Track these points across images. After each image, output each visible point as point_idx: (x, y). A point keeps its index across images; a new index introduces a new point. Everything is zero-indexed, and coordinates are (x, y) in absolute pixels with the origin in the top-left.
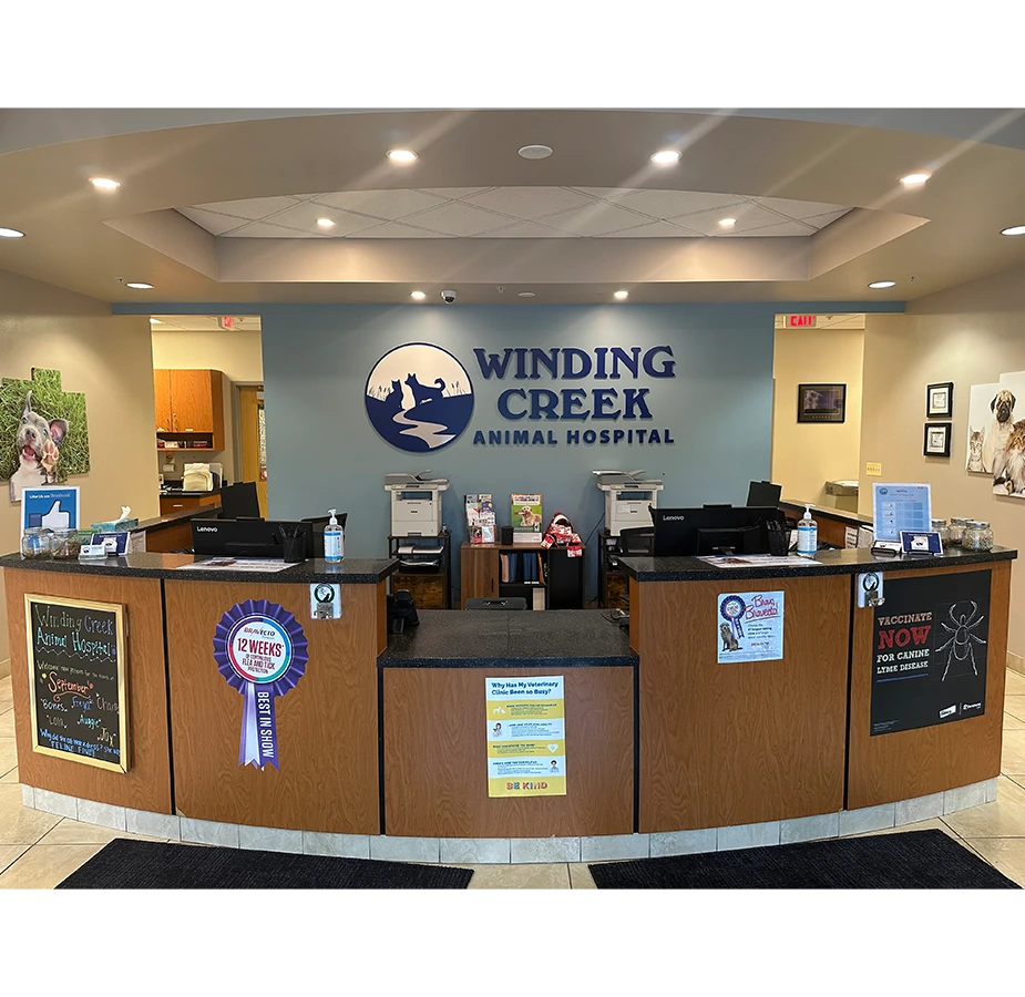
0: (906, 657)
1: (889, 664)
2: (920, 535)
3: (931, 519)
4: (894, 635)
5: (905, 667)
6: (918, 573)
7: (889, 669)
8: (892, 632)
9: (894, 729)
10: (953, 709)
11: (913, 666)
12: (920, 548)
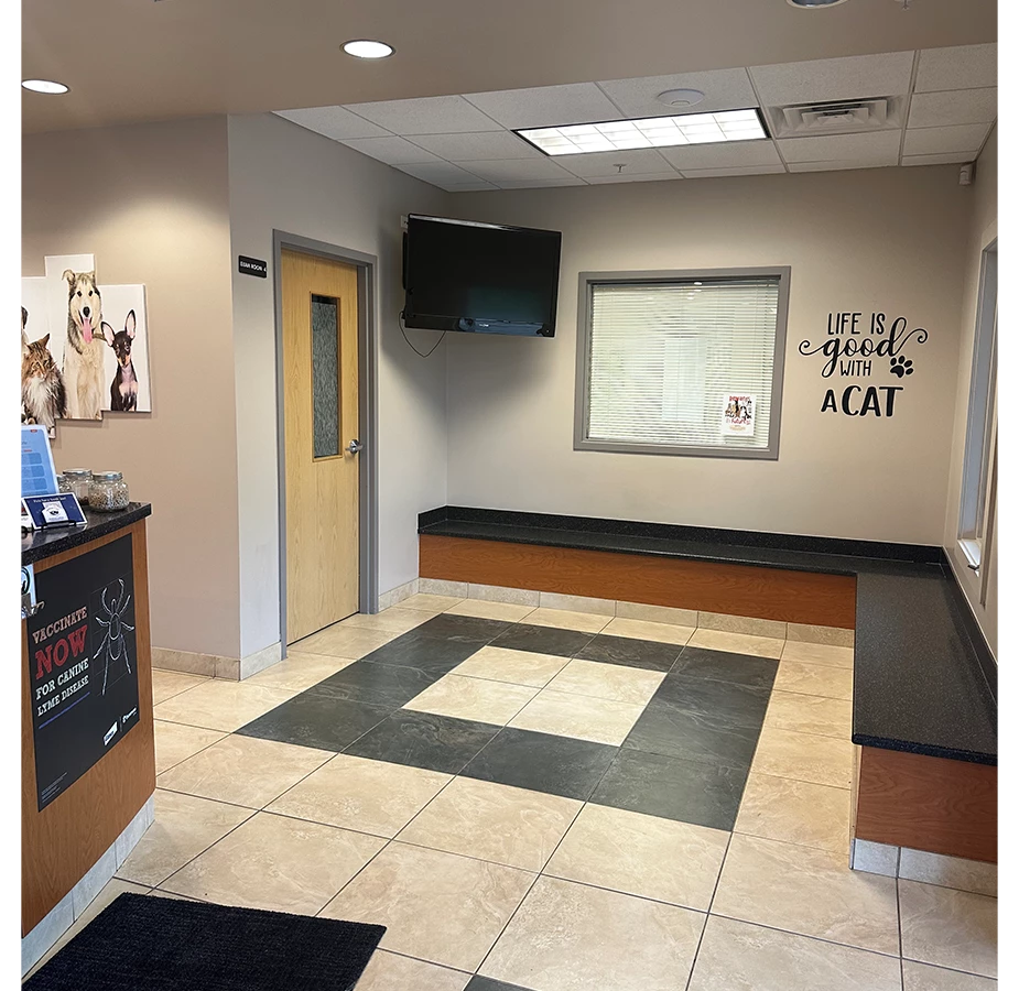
0: (67, 679)
1: (50, 696)
2: (49, 499)
3: (55, 476)
4: (52, 652)
5: (66, 694)
6: (68, 556)
7: (51, 704)
8: (50, 648)
9: (63, 787)
10: (114, 729)
11: (74, 688)
12: (56, 518)
